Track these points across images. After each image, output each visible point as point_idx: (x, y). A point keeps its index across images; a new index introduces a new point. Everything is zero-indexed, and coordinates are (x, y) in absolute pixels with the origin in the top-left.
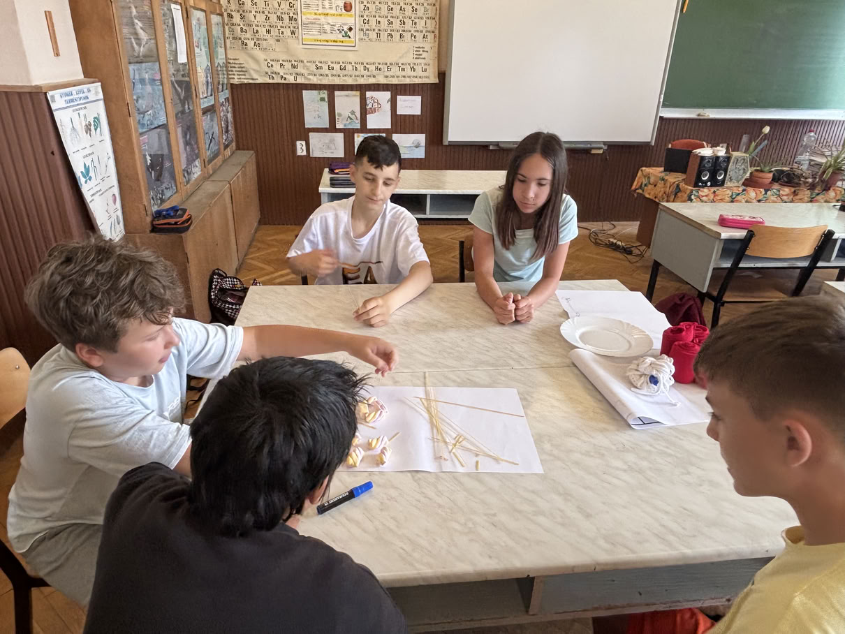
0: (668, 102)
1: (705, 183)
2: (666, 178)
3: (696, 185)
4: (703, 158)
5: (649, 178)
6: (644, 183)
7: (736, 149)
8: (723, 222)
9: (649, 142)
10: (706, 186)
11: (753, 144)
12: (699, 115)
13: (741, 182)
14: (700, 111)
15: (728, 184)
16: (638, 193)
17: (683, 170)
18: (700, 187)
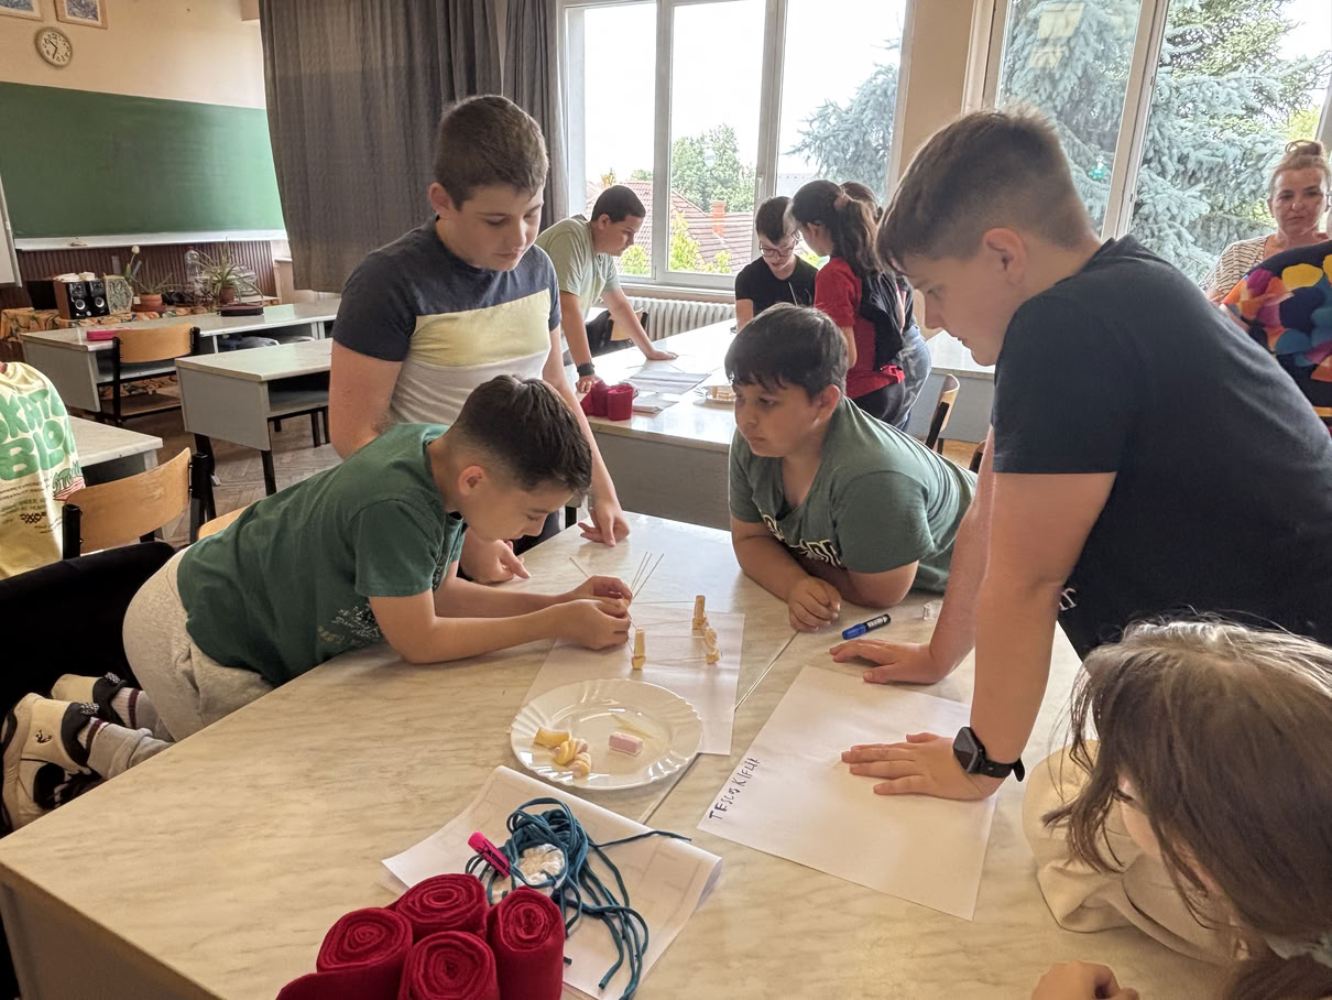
0: (20, 231)
1: (83, 313)
2: (36, 316)
3: (73, 317)
4: (67, 285)
5: (17, 320)
6: (14, 328)
7: (110, 272)
8: (91, 337)
9: (14, 284)
10: (86, 316)
11: (129, 266)
12: (72, 245)
13: (129, 308)
14: (73, 240)
15: (113, 311)
16: (12, 342)
17: (52, 305)
18: (79, 318)
